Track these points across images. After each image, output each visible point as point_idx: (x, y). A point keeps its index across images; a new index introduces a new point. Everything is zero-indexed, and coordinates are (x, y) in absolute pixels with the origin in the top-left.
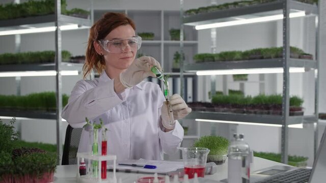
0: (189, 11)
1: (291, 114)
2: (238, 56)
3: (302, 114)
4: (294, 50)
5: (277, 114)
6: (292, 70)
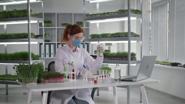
0: (88, 15)
1: (131, 60)
2: (109, 36)
3: (136, 60)
4: (132, 33)
5: (126, 60)
6: (132, 42)
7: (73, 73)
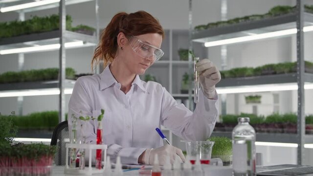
0: (198, 28)
1: (307, 133)
4: (309, 65)
6: (307, 86)
7: (99, 147)
